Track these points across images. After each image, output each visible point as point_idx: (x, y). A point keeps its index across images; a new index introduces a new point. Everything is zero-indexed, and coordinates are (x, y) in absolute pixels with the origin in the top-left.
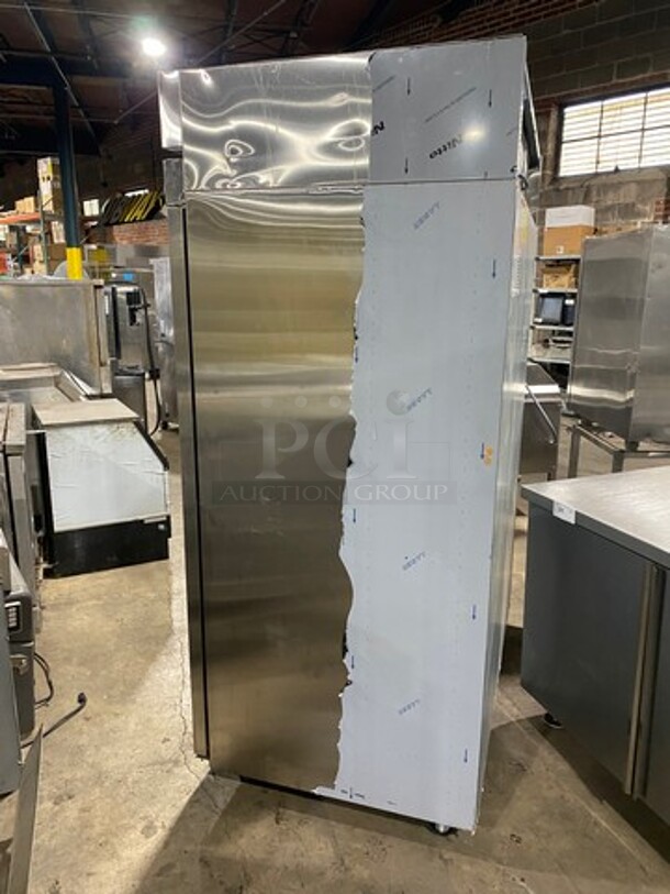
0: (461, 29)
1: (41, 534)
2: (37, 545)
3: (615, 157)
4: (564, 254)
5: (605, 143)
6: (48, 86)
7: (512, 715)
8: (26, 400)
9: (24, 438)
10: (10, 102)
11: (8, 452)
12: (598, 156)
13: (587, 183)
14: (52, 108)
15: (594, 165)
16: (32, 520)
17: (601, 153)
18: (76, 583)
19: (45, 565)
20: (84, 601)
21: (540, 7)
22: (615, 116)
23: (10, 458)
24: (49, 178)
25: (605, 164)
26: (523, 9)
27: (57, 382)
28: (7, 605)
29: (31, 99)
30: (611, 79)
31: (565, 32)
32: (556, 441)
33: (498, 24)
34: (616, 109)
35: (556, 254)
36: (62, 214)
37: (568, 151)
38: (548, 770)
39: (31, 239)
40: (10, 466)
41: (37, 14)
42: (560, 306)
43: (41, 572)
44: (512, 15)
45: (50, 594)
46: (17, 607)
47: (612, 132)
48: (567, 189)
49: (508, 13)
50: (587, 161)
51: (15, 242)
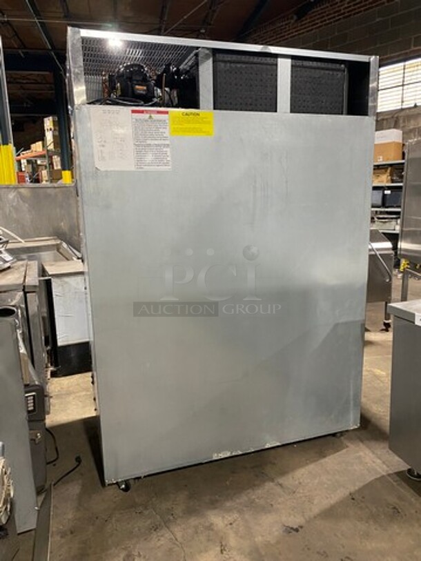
0: (309, 22)
1: (49, 348)
2: (46, 355)
3: (414, 97)
4: (383, 161)
5: (408, 89)
6: (50, 72)
7: (383, 471)
8: (39, 259)
9: (37, 281)
10: (27, 83)
11: (26, 290)
12: (402, 98)
13: (396, 116)
14: (53, 86)
15: (400, 104)
16: (43, 338)
17: (404, 96)
18: (72, 380)
19: (52, 369)
20: (77, 392)
21: (362, 4)
22: (413, 71)
23: (28, 295)
24: (51, 129)
25: (408, 103)
26: (350, 7)
27: (58, 247)
28: (27, 395)
29: (40, 81)
30: (410, 48)
31: (378, 20)
32: (390, 280)
33: (334, 17)
34: (414, 67)
35: (377, 161)
36: (60, 151)
37: (382, 96)
38: (416, 512)
39: (40, 168)
40: (28, 300)
41: (43, 24)
42: (381, 194)
43: (49, 373)
44: (342, 11)
45: (55, 388)
46: (34, 396)
47: (411, 82)
48: (383, 120)
49: (340, 10)
50: (395, 101)
51: (31, 170)
